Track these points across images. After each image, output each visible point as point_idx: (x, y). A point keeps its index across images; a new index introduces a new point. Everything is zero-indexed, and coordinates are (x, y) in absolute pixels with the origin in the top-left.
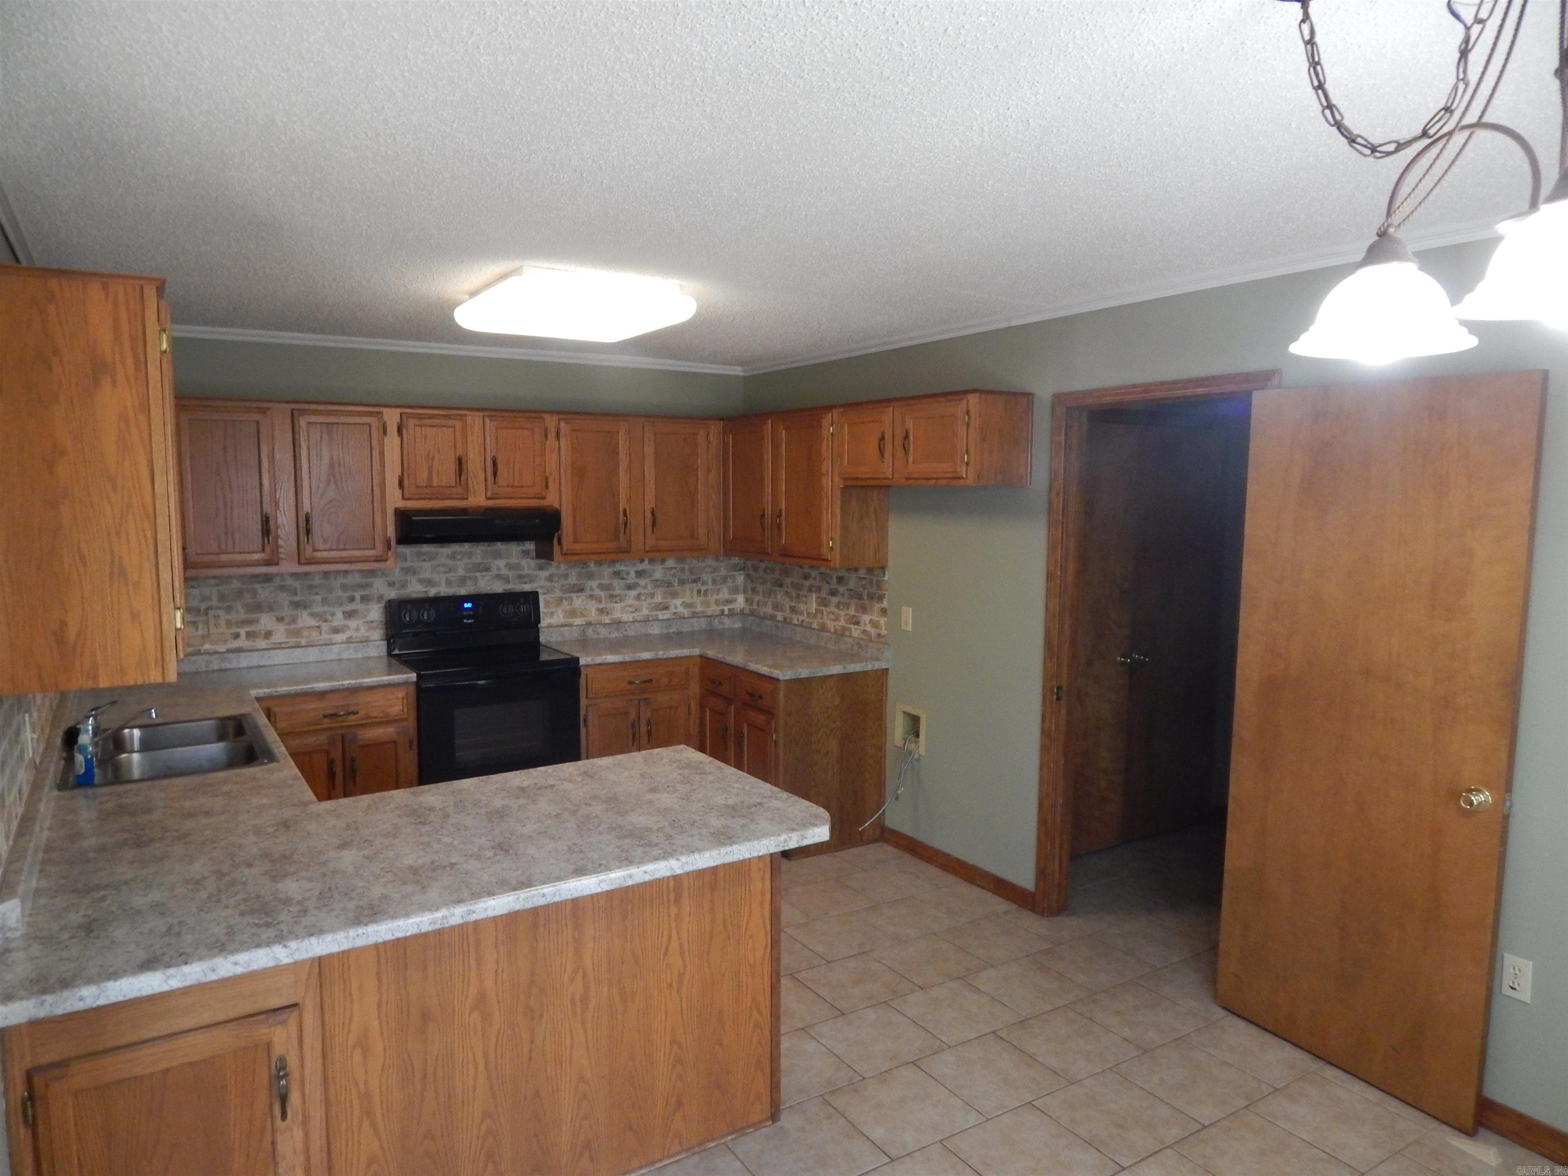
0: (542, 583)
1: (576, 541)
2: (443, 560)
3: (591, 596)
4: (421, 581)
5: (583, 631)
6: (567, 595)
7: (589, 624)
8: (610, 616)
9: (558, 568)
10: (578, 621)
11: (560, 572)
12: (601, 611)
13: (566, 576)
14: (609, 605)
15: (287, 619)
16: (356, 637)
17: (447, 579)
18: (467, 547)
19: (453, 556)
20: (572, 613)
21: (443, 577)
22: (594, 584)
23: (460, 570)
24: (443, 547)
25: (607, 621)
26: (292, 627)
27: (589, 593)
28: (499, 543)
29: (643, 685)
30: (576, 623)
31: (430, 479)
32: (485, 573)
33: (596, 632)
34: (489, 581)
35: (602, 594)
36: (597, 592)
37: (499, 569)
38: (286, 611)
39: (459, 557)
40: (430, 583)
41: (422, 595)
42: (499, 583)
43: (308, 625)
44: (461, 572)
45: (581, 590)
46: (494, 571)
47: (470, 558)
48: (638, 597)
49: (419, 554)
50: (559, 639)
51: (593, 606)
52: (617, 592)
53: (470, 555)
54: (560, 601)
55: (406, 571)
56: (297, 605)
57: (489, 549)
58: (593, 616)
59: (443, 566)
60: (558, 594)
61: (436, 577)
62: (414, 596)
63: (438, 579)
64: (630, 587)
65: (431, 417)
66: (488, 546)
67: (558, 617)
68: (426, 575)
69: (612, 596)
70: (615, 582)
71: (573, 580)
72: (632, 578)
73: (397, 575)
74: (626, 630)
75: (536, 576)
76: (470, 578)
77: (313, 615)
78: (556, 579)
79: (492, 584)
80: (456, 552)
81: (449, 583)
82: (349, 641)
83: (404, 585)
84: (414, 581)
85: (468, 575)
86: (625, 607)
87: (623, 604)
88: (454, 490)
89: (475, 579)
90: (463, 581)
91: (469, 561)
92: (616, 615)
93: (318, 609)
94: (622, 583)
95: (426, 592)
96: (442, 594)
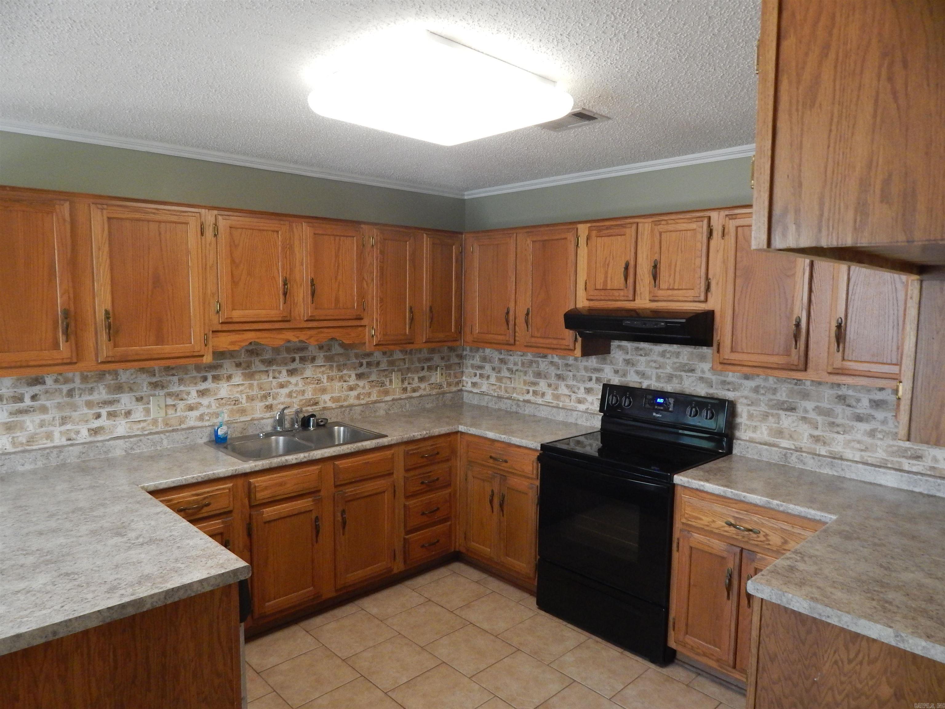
0: (746, 393)
1: (732, 351)
2: (655, 358)
3: (804, 419)
4: (637, 372)
5: (785, 455)
6: (775, 412)
7: (799, 450)
8: (827, 448)
9: (766, 380)
10: (785, 443)
11: (767, 385)
12: (817, 439)
13: (775, 391)
14: (829, 435)
15: (553, 387)
16: (591, 409)
17: (657, 374)
18: (675, 348)
19: (663, 354)
20: (780, 433)
21: (654, 371)
22: (809, 405)
23: (668, 367)
24: (656, 345)
25: (823, 453)
26: (555, 392)
27: (801, 414)
28: (705, 348)
29: (747, 533)
30: (783, 445)
31: (605, 282)
32: (690, 374)
33: (802, 461)
34: (693, 382)
35: (820, 419)
36: (812, 415)
37: (703, 372)
38: (553, 380)
39: (668, 355)
40: (643, 375)
41: (637, 386)
42: (703, 385)
43: (564, 393)
44: (669, 370)
45: (792, 409)
46: (699, 374)
47: (677, 358)
48: (872, 433)
49: (637, 349)
50: (756, 457)
51: (805, 430)
52: (839, 421)
53: (678, 354)
54: (766, 416)
55: (628, 362)
56: (559, 377)
57: (695, 351)
58: (805, 442)
59: (655, 362)
60: (763, 408)
61: (649, 371)
62: (632, 385)
63: (650, 373)
64: (859, 418)
65: (608, 228)
66: (695, 349)
67: (762, 433)
68: (641, 368)
69: (832, 424)
70: (839, 409)
71: (782, 395)
72: (864, 407)
73: (621, 365)
74: (843, 470)
75: (741, 385)
76: (676, 376)
77: (567, 386)
78: (762, 391)
79: (696, 385)
80: (666, 350)
81: (658, 378)
82: (586, 412)
83: (624, 375)
84: (632, 372)
85: (676, 373)
86: (850, 441)
87: (848, 437)
88: (622, 293)
89: (681, 378)
90: (670, 378)
91: (676, 360)
92: (838, 448)
93: (571, 382)
94: (848, 411)
95: (640, 383)
96: (653, 388)
